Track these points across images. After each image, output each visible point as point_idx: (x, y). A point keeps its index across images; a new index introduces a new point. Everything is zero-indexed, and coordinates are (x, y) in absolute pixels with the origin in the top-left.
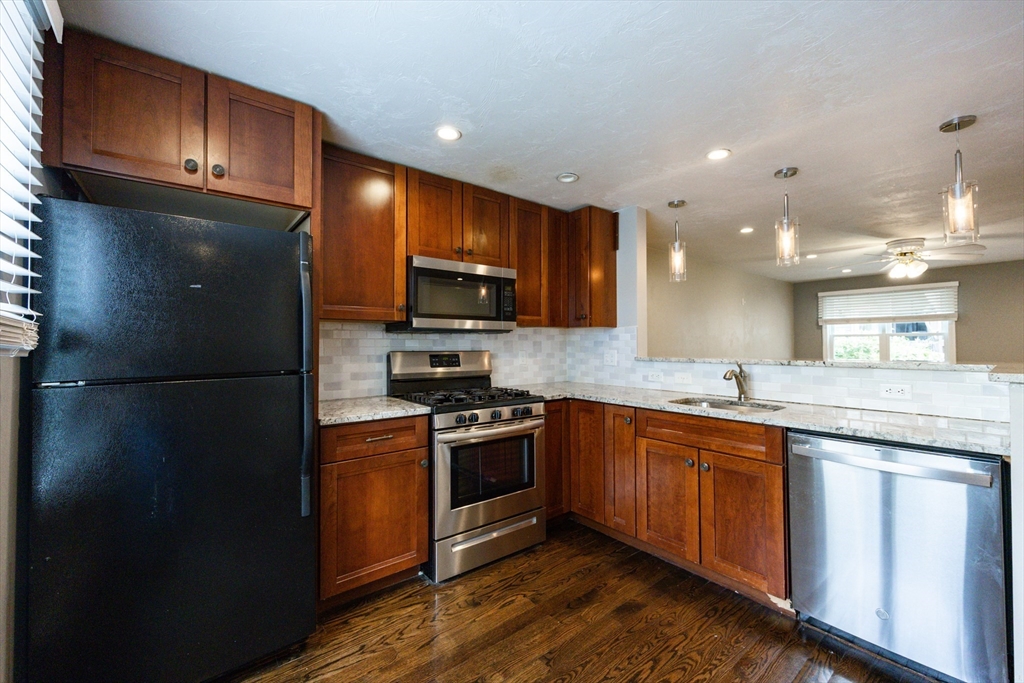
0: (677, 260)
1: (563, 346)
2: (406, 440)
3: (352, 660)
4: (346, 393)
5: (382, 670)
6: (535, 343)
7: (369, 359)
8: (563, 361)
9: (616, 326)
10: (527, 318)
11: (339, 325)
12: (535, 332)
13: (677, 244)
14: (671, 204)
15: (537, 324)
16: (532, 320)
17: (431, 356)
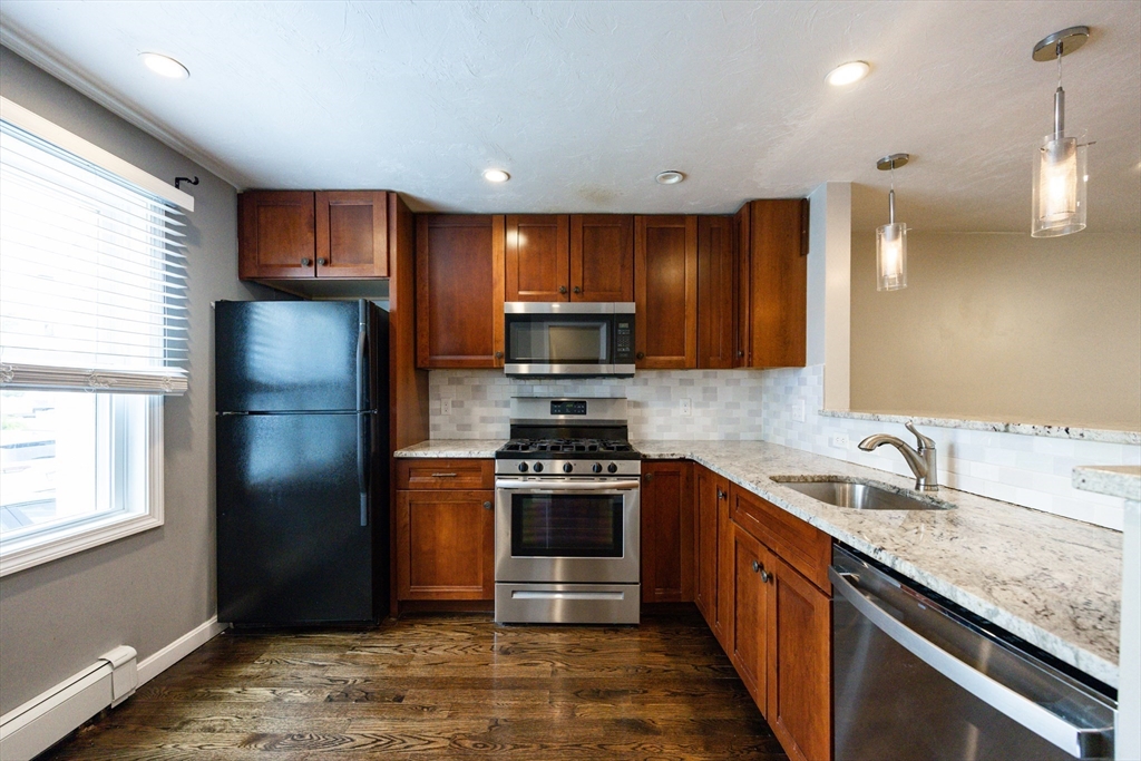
0: (891, 254)
1: (756, 394)
2: (468, 479)
3: (386, 650)
4: (476, 434)
5: (391, 666)
6: (705, 390)
7: (497, 404)
8: (755, 413)
9: (804, 366)
10: (662, 358)
11: (468, 373)
12: (705, 376)
13: (889, 228)
14: (882, 165)
15: (681, 366)
16: (670, 362)
17: (553, 402)
